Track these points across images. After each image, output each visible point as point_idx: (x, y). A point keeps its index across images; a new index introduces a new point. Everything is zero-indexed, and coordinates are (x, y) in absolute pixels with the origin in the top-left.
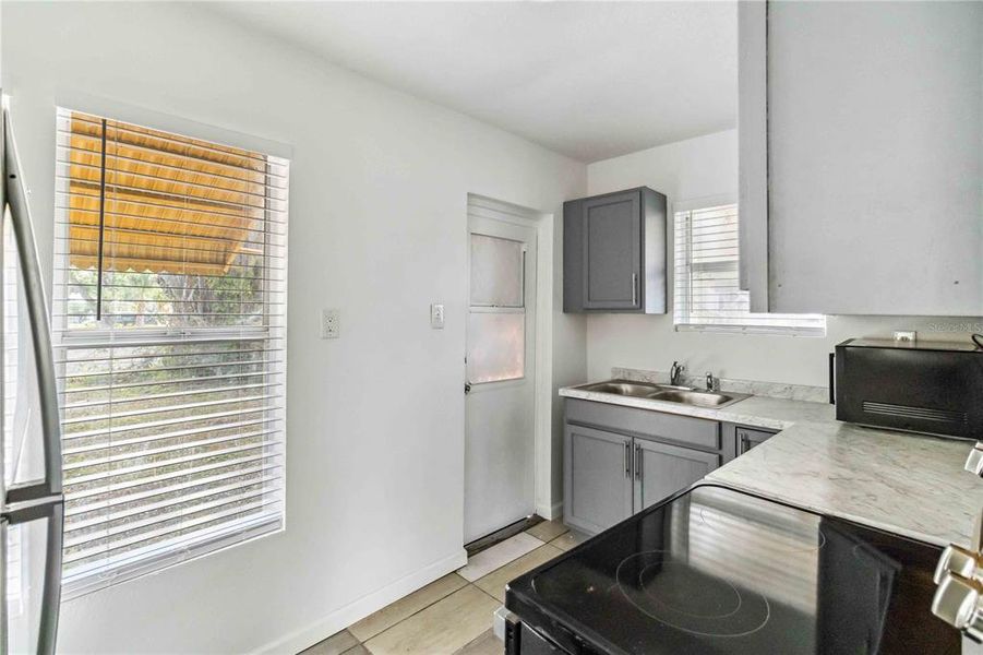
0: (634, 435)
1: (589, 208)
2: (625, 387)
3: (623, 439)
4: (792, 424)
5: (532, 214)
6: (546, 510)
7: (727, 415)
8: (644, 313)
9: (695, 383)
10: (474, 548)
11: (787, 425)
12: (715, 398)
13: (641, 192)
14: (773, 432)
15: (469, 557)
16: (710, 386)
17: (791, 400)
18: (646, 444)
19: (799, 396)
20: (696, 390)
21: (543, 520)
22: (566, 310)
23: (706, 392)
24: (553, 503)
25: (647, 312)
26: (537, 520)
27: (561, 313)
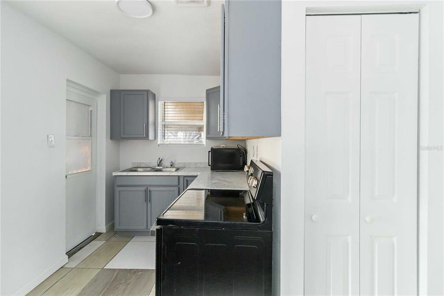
0: (147, 186)
1: (124, 95)
2: (139, 169)
3: (143, 189)
4: (200, 173)
5: (96, 93)
6: (103, 228)
7: (180, 173)
8: (149, 139)
9: (166, 165)
10: (70, 254)
11: (199, 174)
12: (174, 169)
13: (148, 91)
14: (196, 177)
15: (69, 258)
16: (171, 165)
17: (197, 167)
18: (152, 189)
19: (198, 165)
20: (167, 167)
21: (101, 234)
22: (111, 138)
23: (171, 167)
24: (106, 225)
25: (150, 139)
26: (98, 234)
27: (109, 139)
